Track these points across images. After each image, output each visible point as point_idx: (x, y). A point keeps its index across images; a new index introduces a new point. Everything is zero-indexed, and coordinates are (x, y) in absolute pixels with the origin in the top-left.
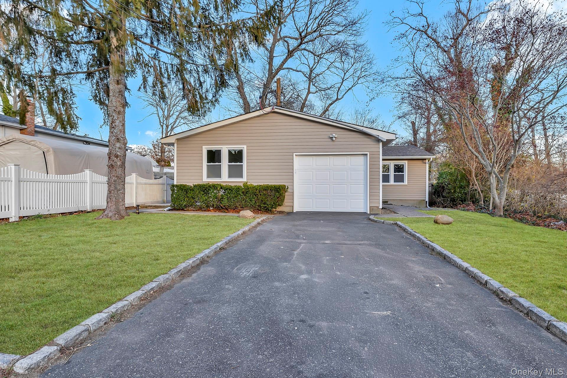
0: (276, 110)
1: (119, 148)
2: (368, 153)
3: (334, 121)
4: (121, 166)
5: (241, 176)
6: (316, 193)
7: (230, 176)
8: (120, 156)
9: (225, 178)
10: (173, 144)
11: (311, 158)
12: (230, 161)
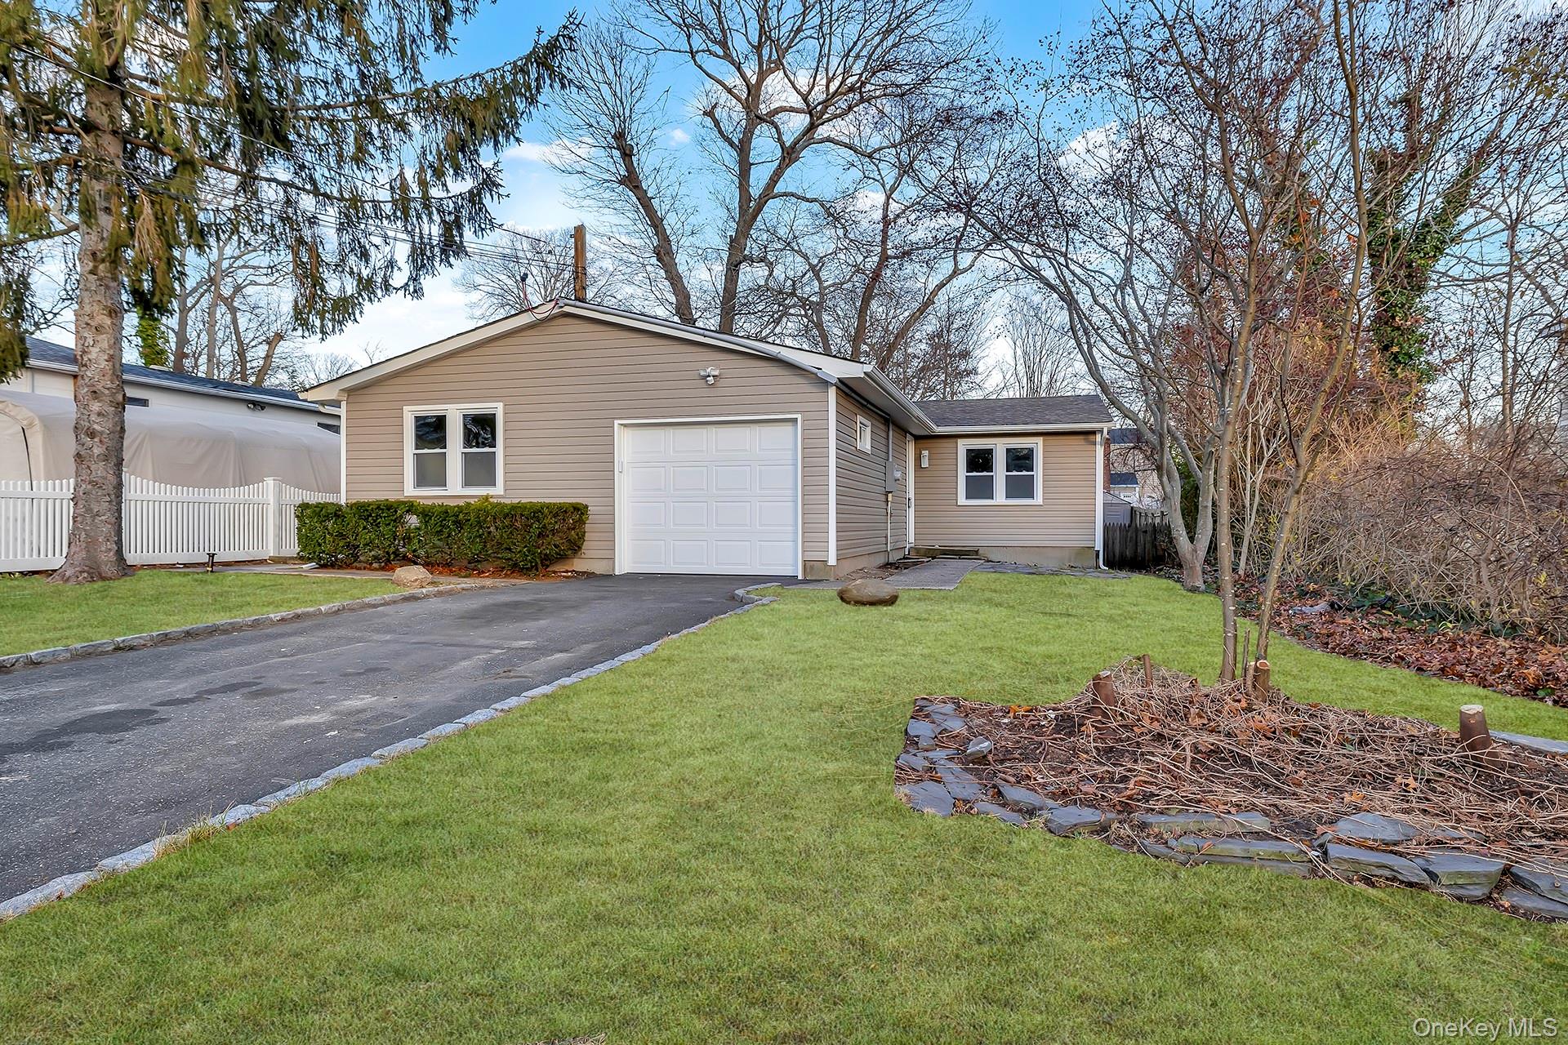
0: (567, 309)
1: (99, 414)
2: (799, 416)
3: (706, 333)
4: (102, 457)
5: (492, 482)
6: (675, 525)
7: (468, 482)
8: (102, 433)
9: (455, 489)
10: (336, 404)
11: (660, 433)
12: (468, 442)
